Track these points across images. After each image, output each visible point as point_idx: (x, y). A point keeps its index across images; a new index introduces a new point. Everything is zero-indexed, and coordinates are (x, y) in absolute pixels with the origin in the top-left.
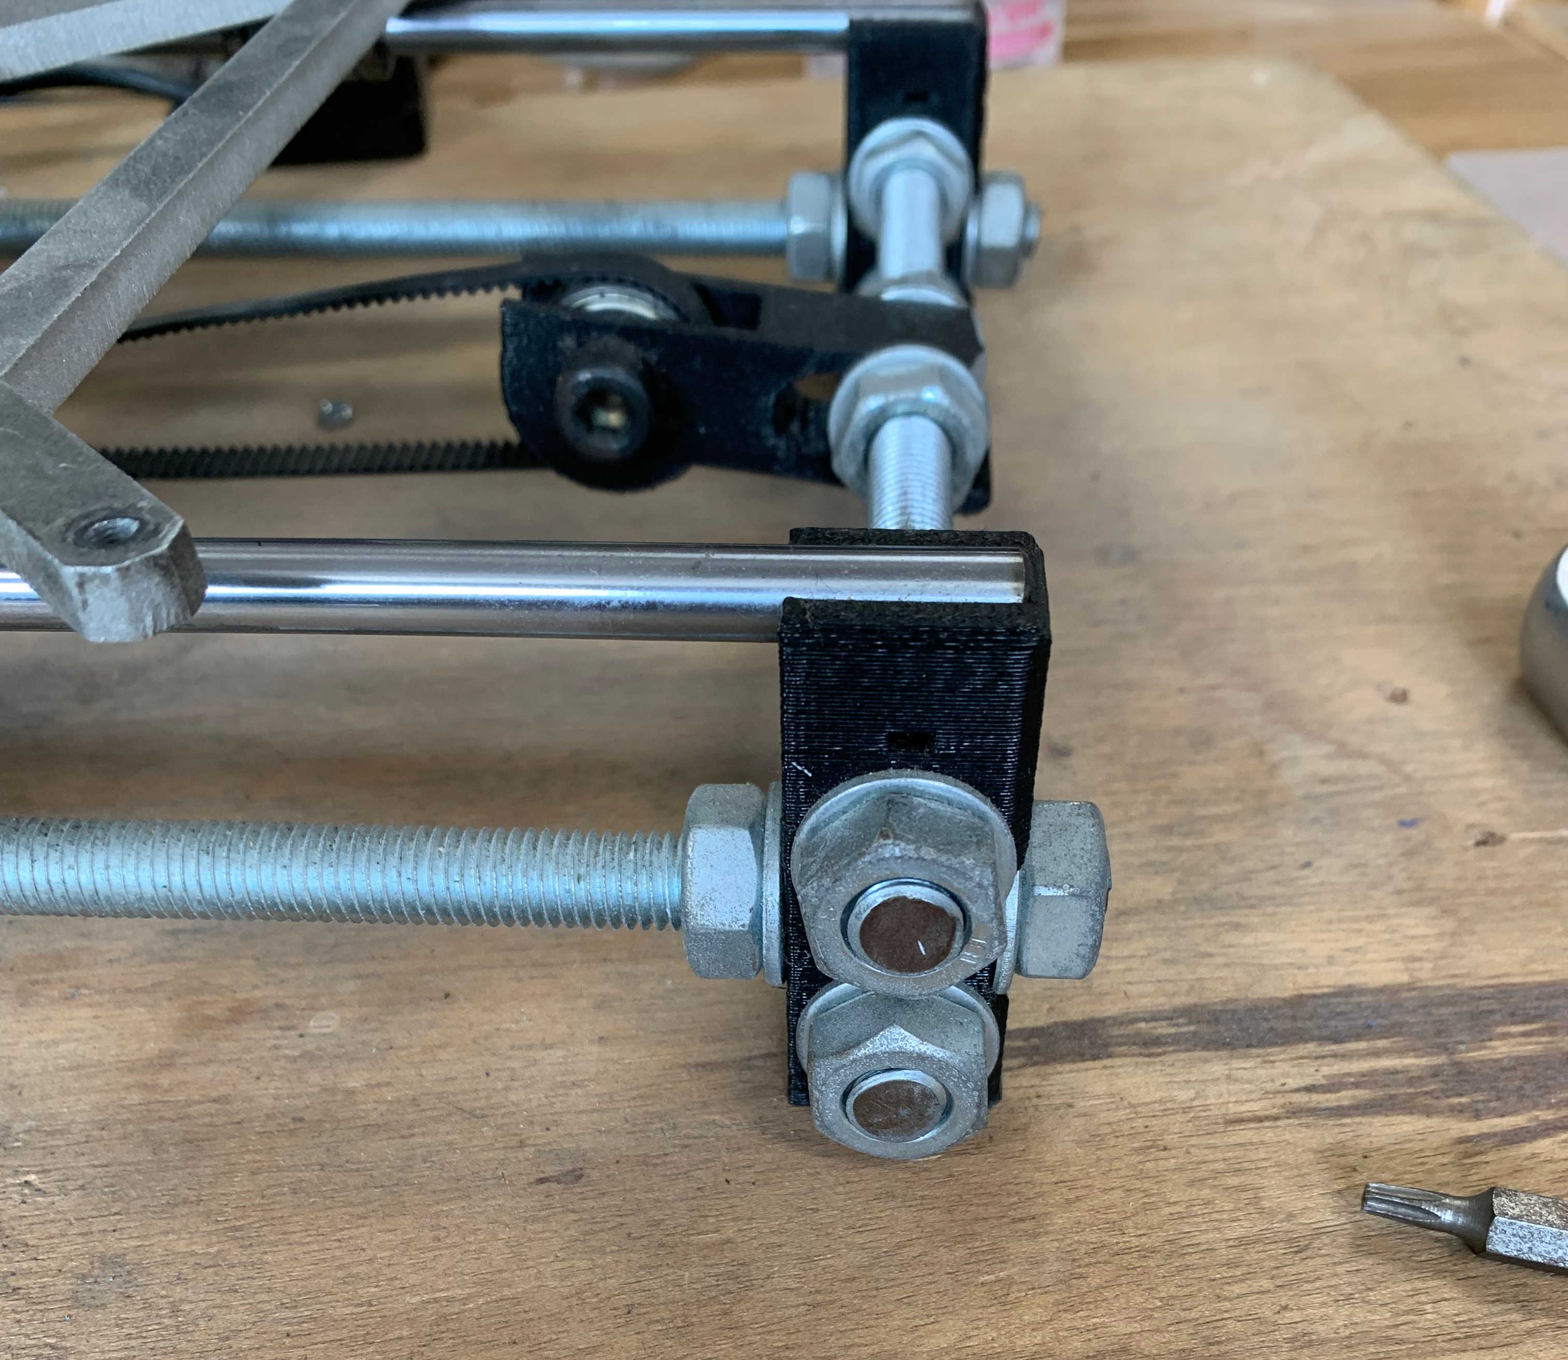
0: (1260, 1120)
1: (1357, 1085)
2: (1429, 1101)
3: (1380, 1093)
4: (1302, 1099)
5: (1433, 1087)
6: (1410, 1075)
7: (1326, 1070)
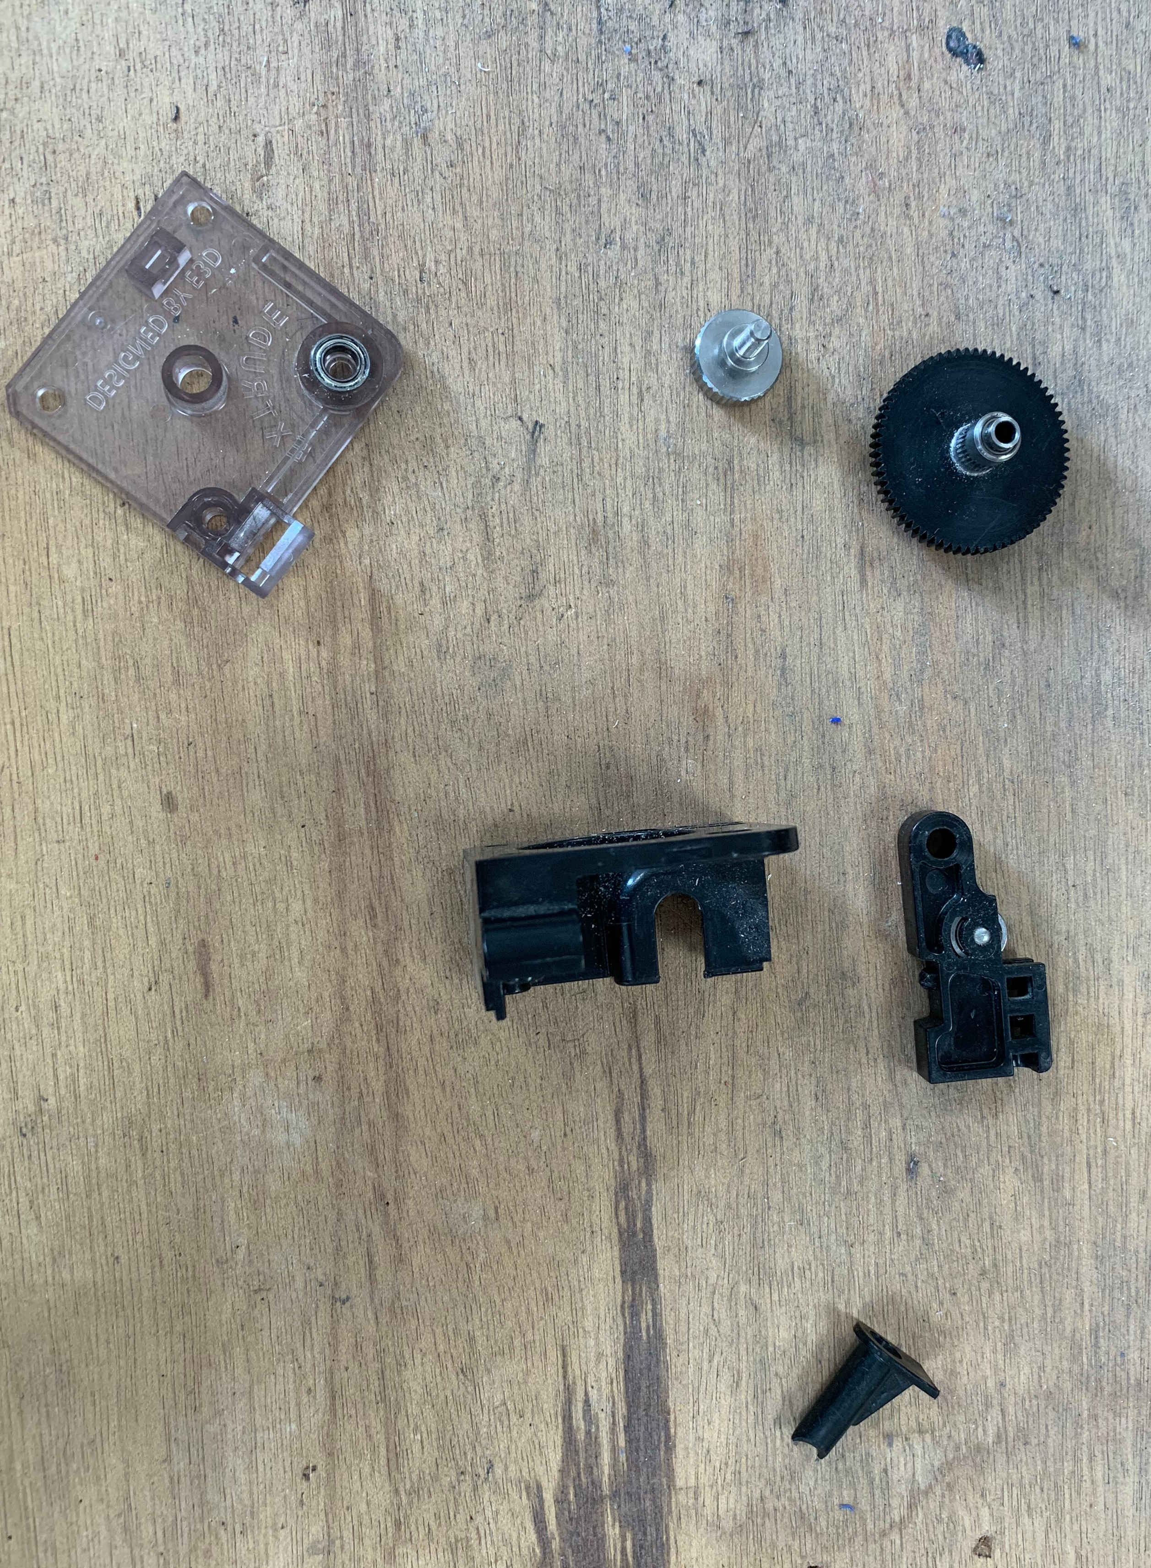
0: (564, 1367)
1: (588, 1433)
2: (573, 1474)
3: (581, 1446)
4: (580, 1396)
5: (584, 1480)
6: (595, 1468)
7: (602, 1415)
